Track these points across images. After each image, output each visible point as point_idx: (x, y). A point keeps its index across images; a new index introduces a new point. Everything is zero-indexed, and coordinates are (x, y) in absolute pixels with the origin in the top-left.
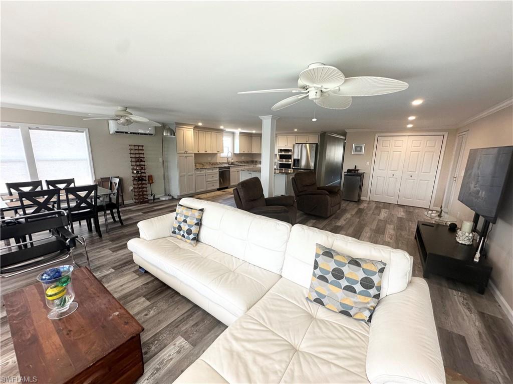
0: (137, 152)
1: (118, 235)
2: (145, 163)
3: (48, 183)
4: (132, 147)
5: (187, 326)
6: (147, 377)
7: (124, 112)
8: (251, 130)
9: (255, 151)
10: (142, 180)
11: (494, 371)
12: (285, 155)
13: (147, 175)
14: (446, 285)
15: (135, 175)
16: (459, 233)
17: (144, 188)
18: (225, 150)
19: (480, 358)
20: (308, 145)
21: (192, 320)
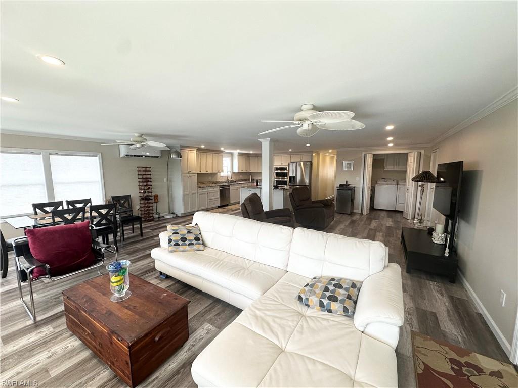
0: (144, 173)
1: (132, 249)
2: (152, 184)
3: (69, 203)
4: (140, 169)
5: (211, 316)
6: (185, 351)
7: (140, 138)
8: (248, 150)
9: (252, 170)
10: (149, 199)
11: (456, 334)
12: (281, 173)
13: (153, 194)
14: (425, 277)
15: (142, 195)
16: (434, 234)
17: (150, 206)
18: (225, 169)
19: (446, 326)
20: (302, 163)
21: (214, 311)
